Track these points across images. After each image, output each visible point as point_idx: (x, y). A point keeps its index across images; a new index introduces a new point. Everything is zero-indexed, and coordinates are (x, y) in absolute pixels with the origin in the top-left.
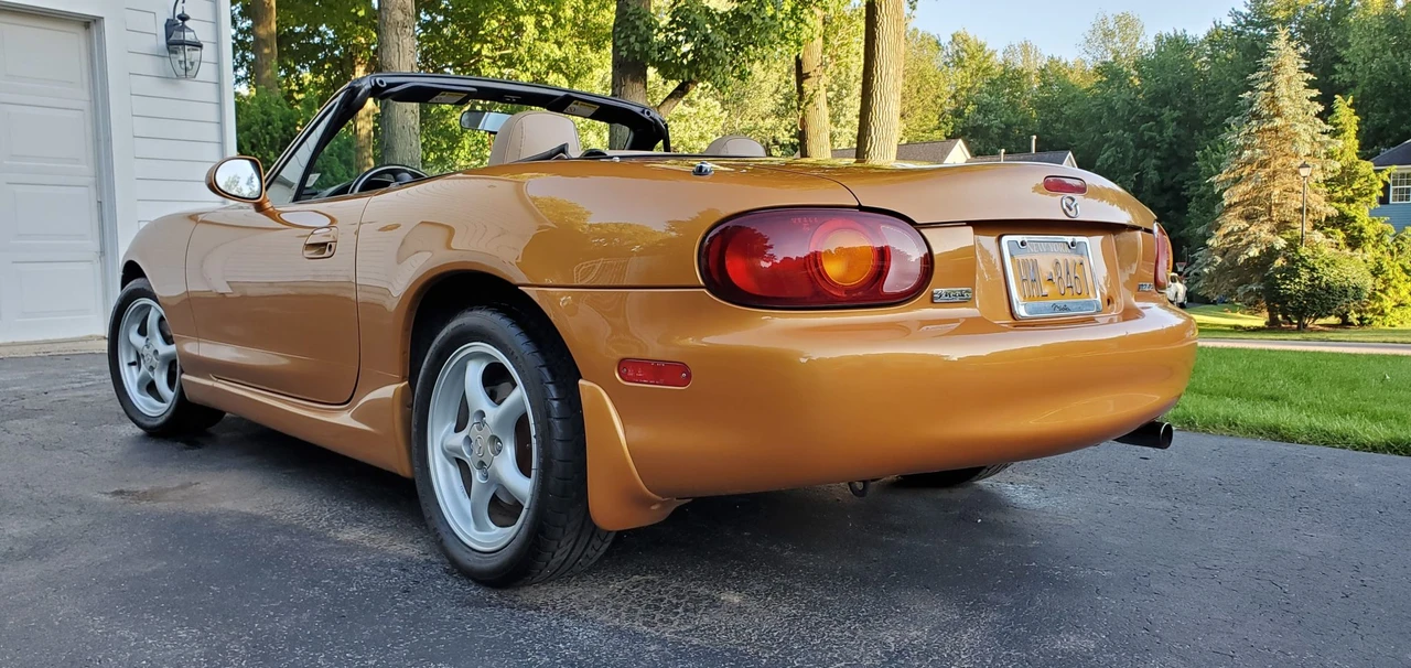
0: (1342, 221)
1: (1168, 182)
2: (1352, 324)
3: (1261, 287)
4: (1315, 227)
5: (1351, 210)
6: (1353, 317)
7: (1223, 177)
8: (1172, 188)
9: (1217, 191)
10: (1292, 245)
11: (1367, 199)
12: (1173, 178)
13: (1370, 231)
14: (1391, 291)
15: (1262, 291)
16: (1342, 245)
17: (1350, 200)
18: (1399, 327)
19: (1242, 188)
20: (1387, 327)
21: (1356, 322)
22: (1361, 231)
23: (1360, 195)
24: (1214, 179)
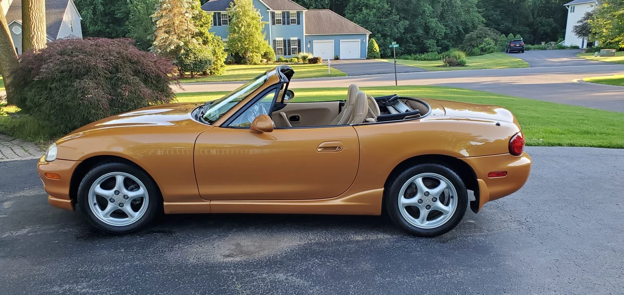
0: (201, 34)
1: (107, 11)
2: (208, 74)
3: (177, 62)
4: (192, 37)
5: (202, 30)
6: (208, 72)
7: (155, 15)
8: (109, 13)
9: (153, 21)
10: (186, 44)
11: (207, 25)
12: (109, 9)
13: (210, 38)
14: (219, 61)
15: (178, 63)
16: (202, 44)
17: (202, 26)
18: (223, 75)
19: (163, 20)
20: (219, 75)
21: (210, 74)
22: (207, 38)
23: (205, 24)
24: (152, 16)
